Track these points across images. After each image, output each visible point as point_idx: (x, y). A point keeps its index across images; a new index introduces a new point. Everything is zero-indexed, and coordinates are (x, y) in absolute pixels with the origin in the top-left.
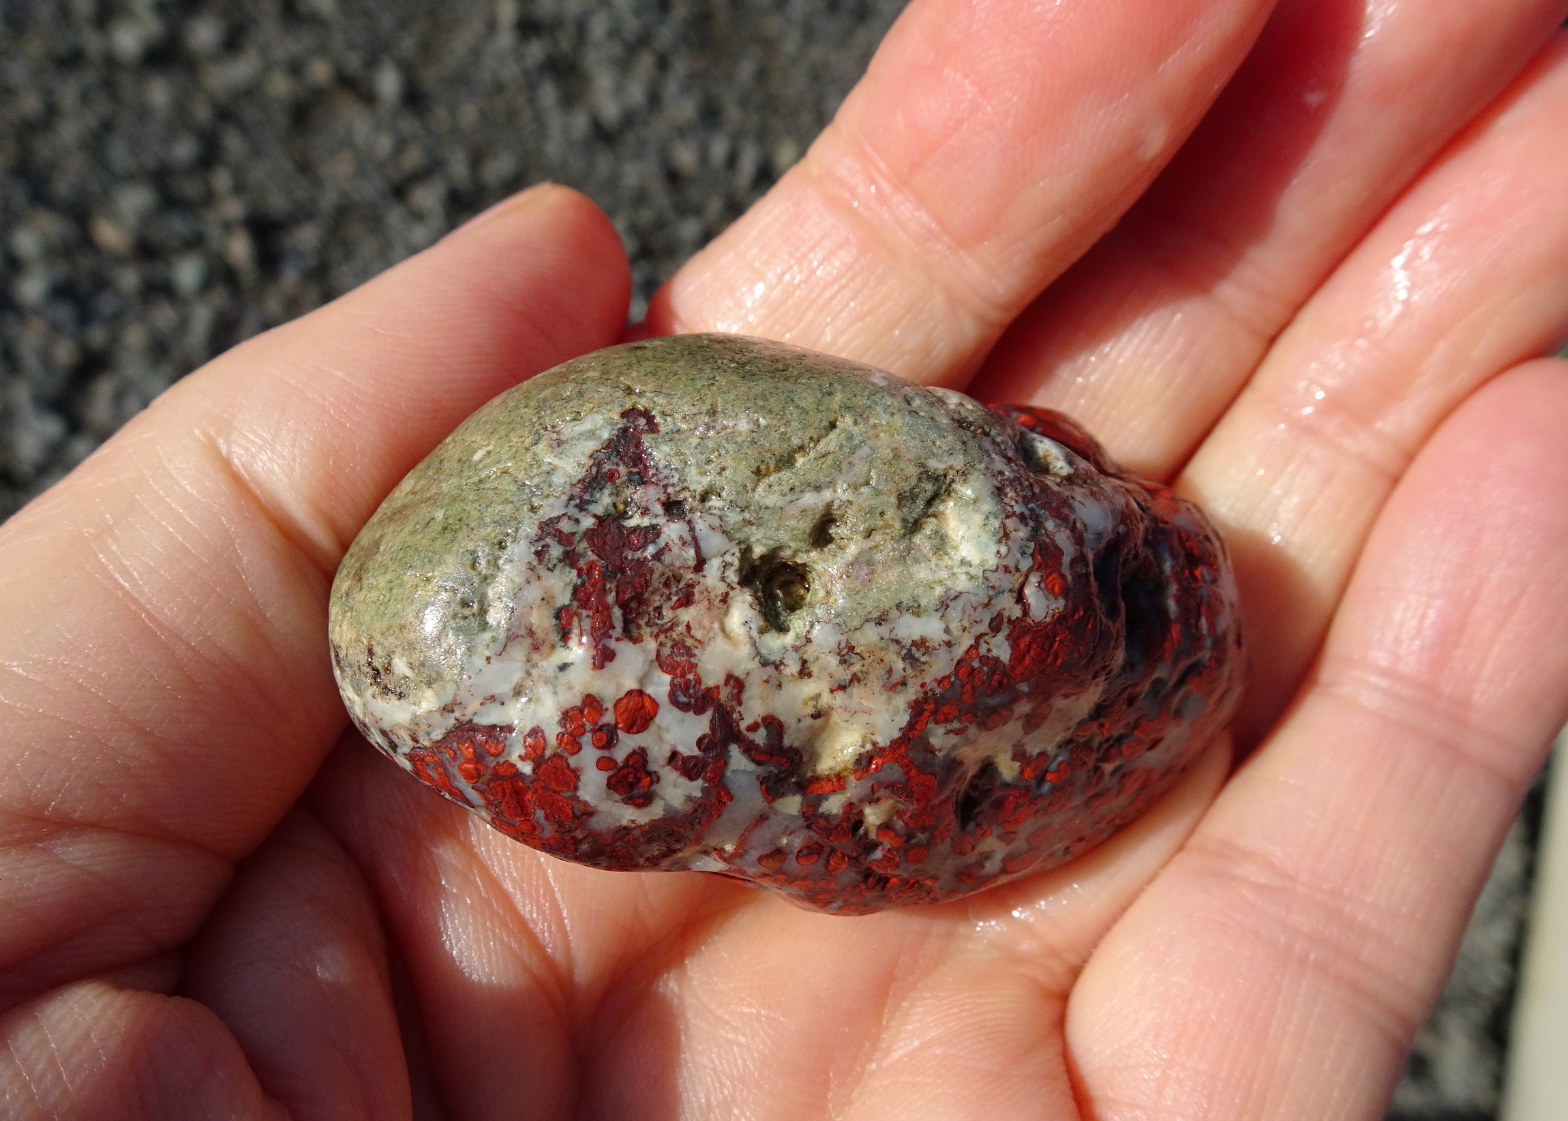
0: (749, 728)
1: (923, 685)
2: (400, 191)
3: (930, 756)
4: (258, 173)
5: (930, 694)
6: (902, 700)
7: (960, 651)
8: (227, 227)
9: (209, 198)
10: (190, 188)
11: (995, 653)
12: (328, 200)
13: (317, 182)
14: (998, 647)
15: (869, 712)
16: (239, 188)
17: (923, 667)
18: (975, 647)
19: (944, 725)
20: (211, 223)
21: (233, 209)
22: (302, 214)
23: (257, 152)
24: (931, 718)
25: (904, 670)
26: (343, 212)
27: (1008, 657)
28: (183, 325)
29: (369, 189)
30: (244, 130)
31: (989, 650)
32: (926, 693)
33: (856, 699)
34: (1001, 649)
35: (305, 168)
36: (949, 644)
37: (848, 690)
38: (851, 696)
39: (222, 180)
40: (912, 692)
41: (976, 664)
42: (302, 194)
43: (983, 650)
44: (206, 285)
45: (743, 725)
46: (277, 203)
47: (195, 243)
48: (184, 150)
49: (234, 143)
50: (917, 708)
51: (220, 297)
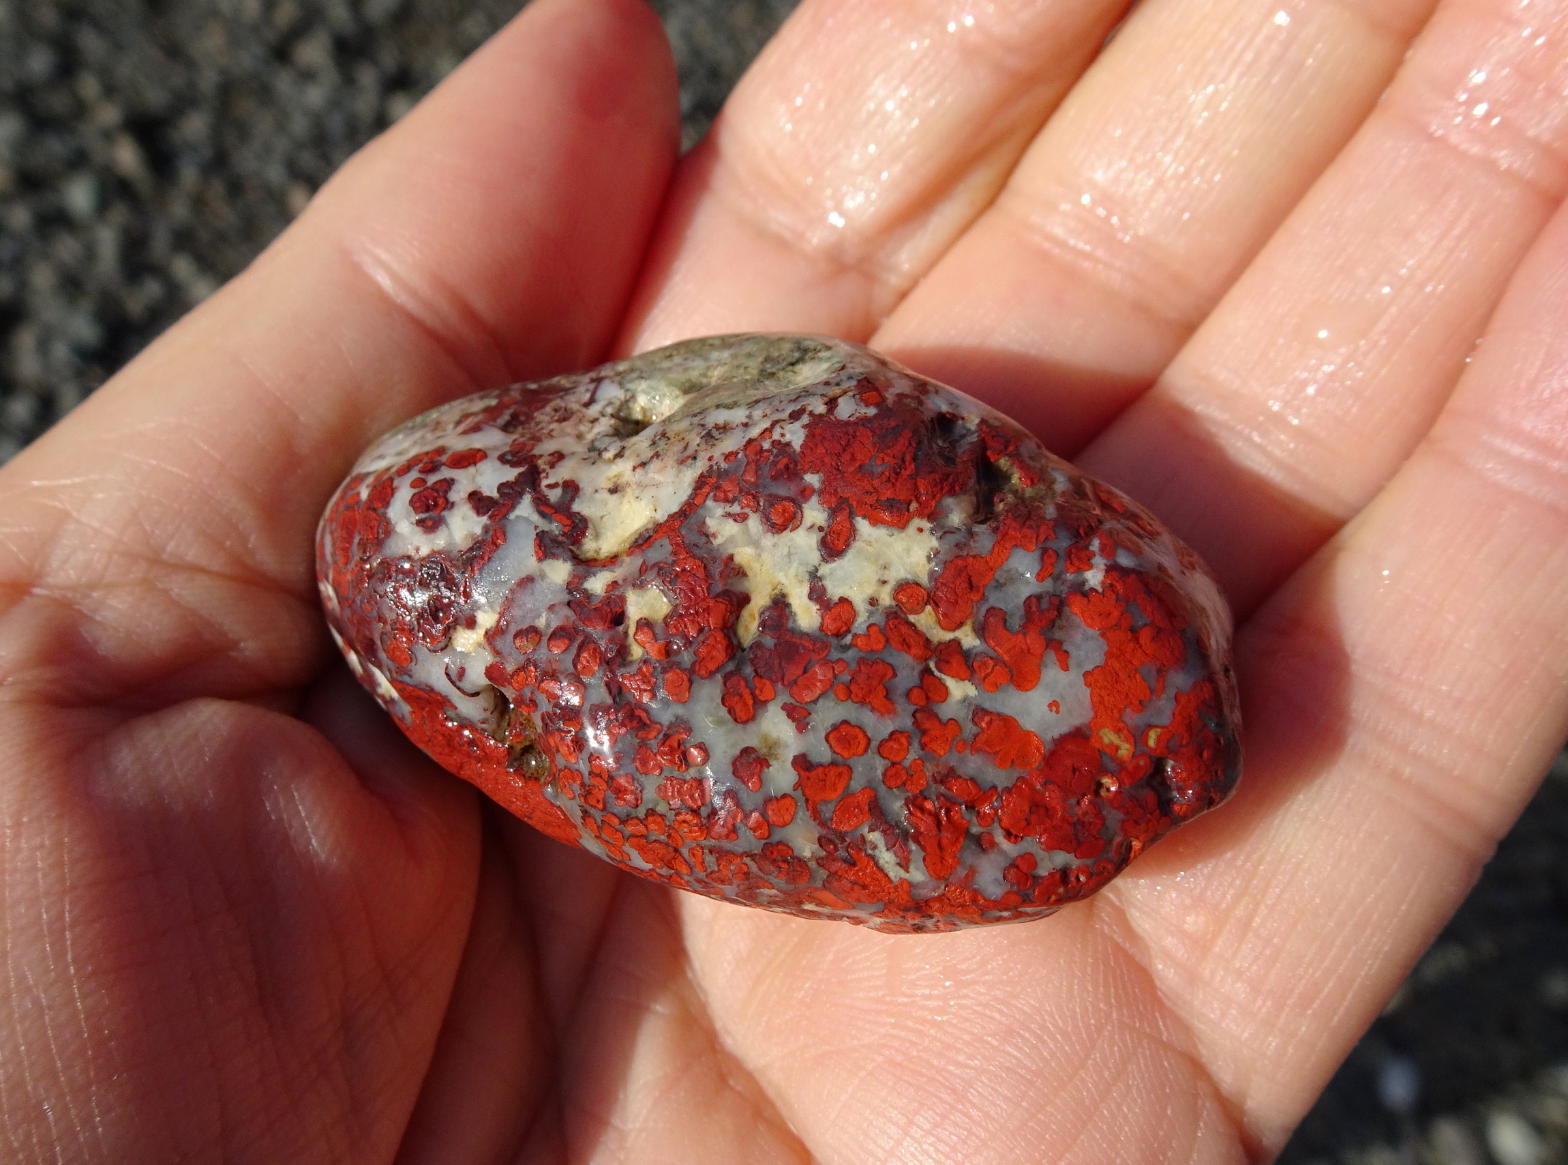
0: (550, 486)
1: (710, 459)
2: (281, 53)
3: (704, 539)
4: (125, 69)
5: (715, 467)
6: (690, 475)
7: (755, 432)
8: (108, 135)
9: (81, 109)
10: (57, 103)
11: (788, 437)
12: (208, 80)
13: (190, 64)
14: (793, 433)
15: (656, 485)
16: (110, 90)
17: (716, 442)
18: (769, 430)
19: (723, 505)
20: (89, 135)
21: (109, 114)
22: (184, 102)
23: (118, 46)
24: (712, 494)
25: (698, 445)
26: (227, 90)
27: (801, 442)
28: (90, 254)
29: (248, 59)
30: (98, 26)
31: (783, 435)
32: (711, 466)
33: (651, 475)
34: (795, 436)
35: (174, 51)
36: (746, 425)
37: (647, 467)
38: (647, 473)
39: (89, 86)
40: (701, 466)
41: (766, 445)
42: (178, 79)
43: (776, 435)
44: (103, 206)
45: (545, 482)
46: (155, 98)
47: (78, 161)
48: (39, 62)
49: (90, 43)
50: (701, 483)
51: (120, 214)
